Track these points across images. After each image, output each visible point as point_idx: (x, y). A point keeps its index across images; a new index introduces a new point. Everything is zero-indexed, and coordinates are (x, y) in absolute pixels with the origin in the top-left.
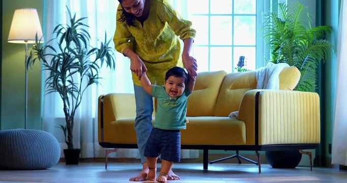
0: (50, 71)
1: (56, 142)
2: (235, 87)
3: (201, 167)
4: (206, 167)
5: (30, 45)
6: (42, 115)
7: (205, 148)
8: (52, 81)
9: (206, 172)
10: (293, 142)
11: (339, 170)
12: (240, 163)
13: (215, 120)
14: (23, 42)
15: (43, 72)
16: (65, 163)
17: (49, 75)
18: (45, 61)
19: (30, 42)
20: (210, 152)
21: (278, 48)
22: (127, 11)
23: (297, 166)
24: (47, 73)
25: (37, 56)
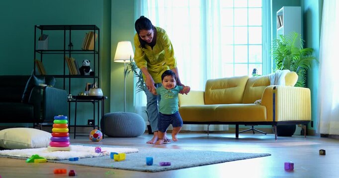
0: (138, 78)
1: (143, 120)
2: (256, 85)
3: (234, 136)
4: (237, 136)
5: (127, 63)
6: (134, 105)
7: (237, 124)
8: (140, 83)
9: (237, 139)
10: (295, 120)
11: (320, 137)
12: (254, 133)
13: (242, 106)
14: (122, 61)
15: (135, 78)
16: (148, 133)
17: (138, 81)
18: (136, 72)
19: (127, 61)
20: (240, 126)
21: (281, 61)
22: (142, 38)
23: (293, 135)
24: (137, 79)
25: (131, 69)
